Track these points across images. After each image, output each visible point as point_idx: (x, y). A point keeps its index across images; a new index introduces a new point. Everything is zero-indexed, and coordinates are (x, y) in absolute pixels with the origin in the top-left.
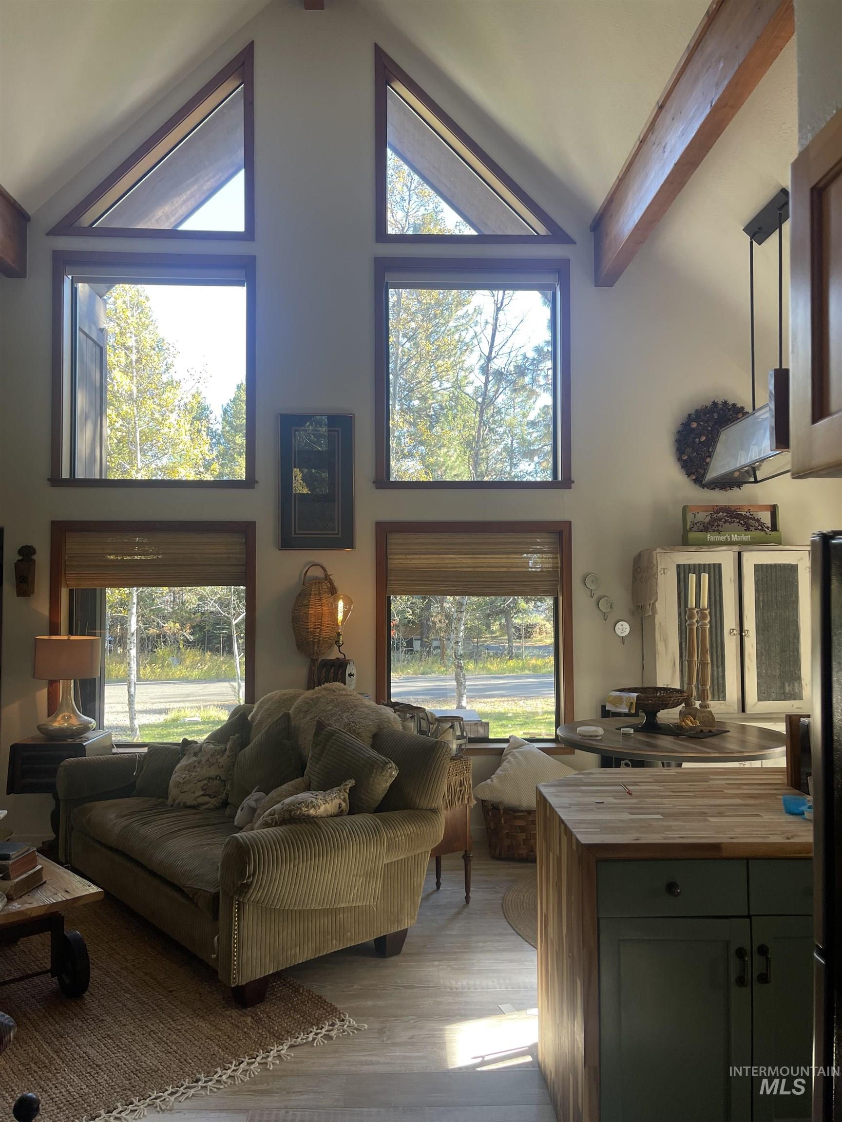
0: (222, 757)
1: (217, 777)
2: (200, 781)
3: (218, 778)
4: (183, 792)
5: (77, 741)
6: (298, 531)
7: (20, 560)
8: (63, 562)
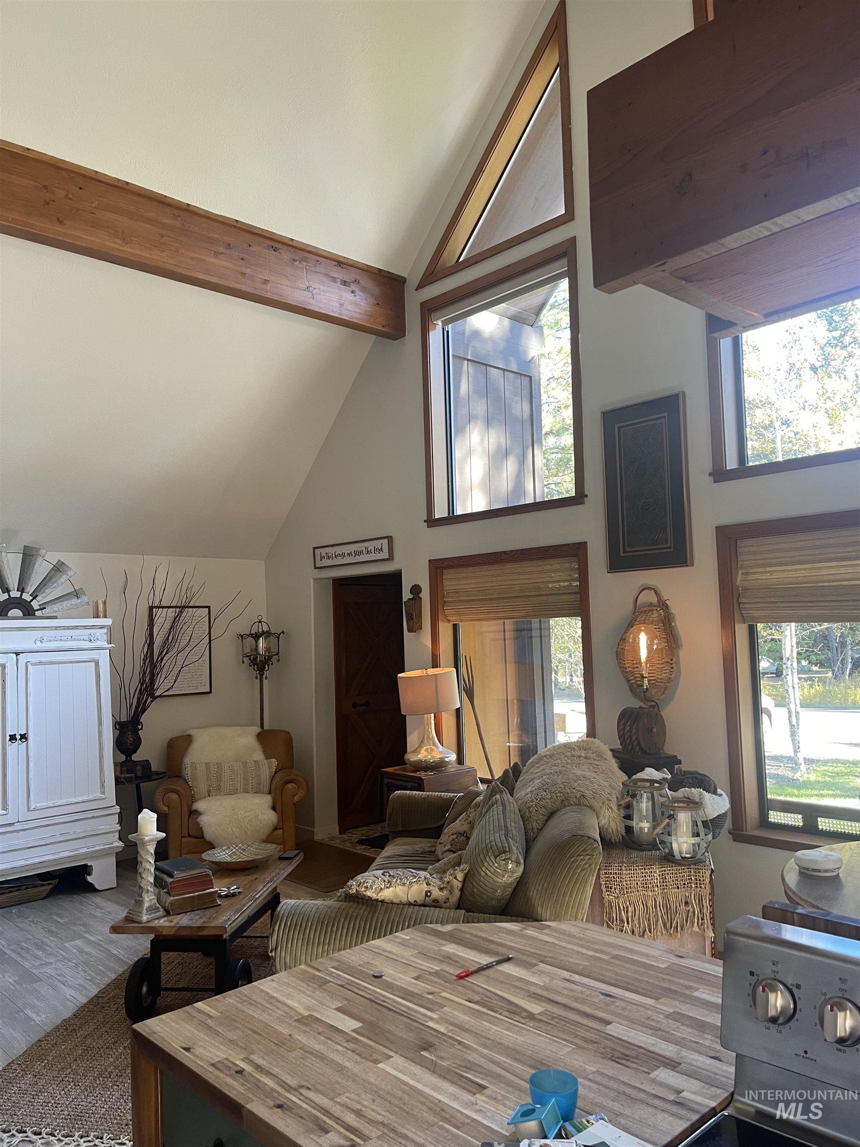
5: (424, 774)
6: (627, 549)
7: (412, 599)
8: (440, 597)
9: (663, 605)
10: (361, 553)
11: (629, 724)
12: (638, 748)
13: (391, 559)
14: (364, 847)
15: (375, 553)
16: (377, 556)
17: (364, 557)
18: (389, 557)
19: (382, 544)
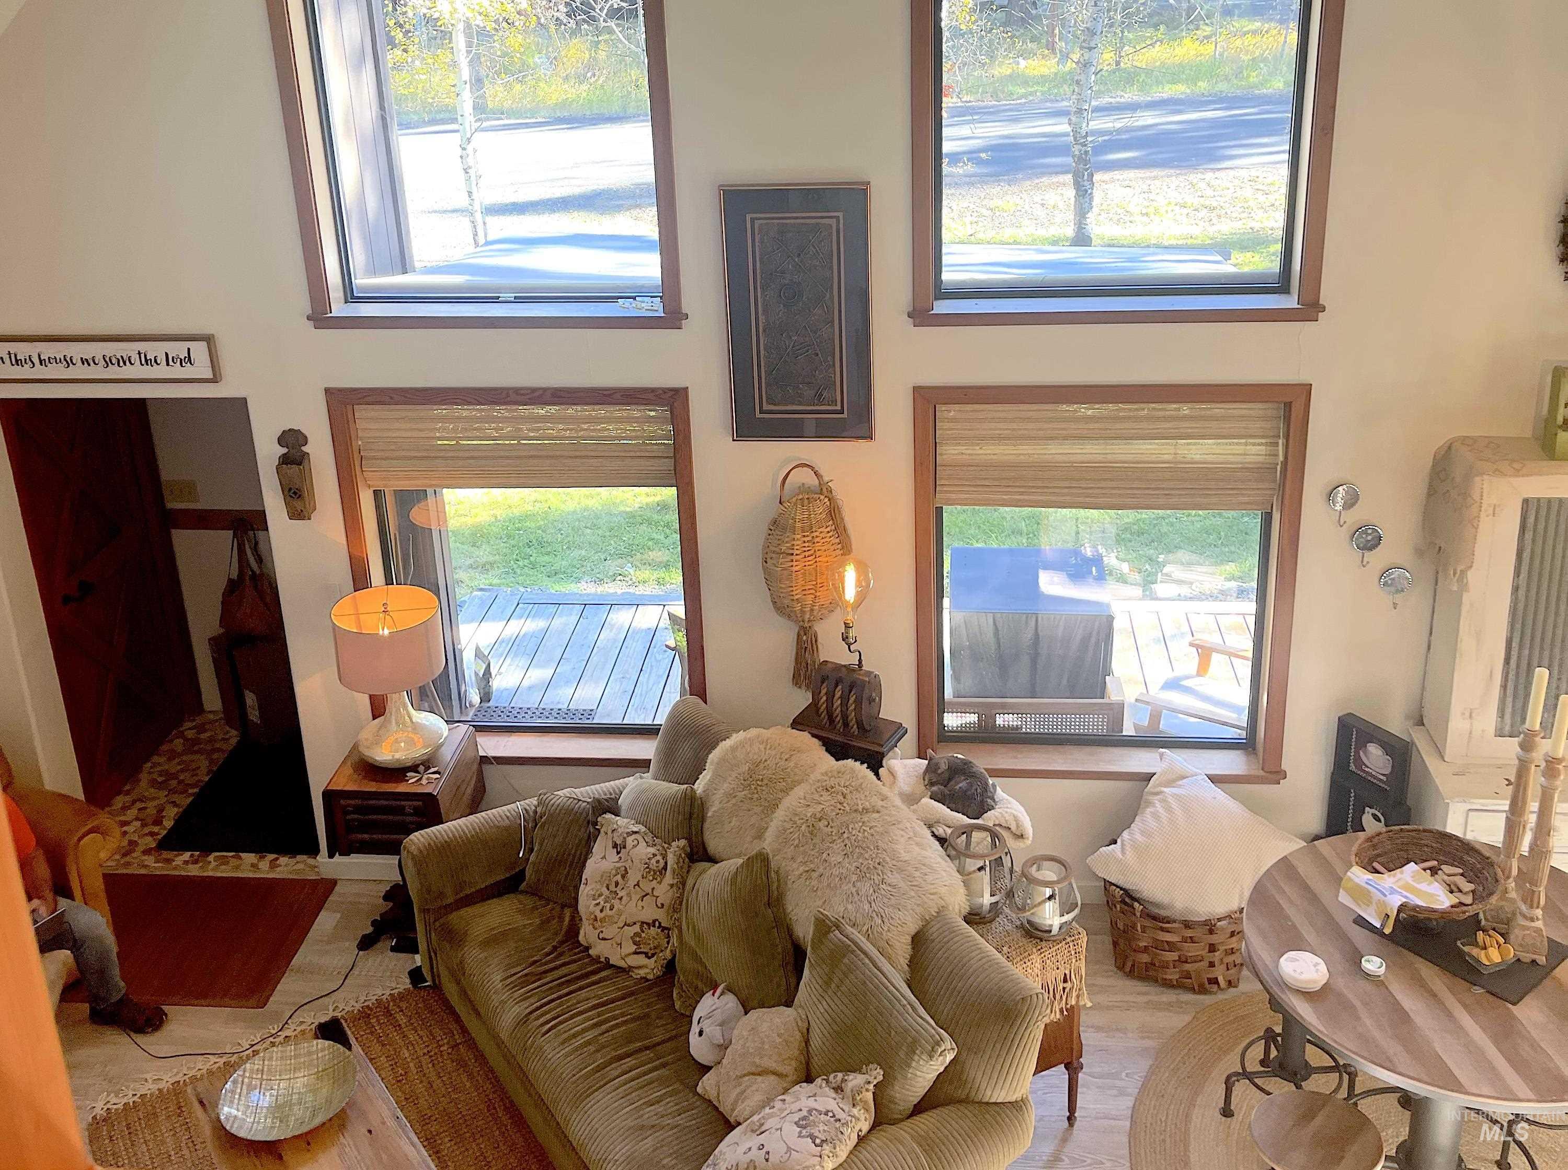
0: (660, 883)
1: (654, 921)
2: (629, 925)
3: (657, 925)
4: (604, 939)
5: (424, 782)
6: (766, 407)
7: (284, 455)
8: (356, 455)
9: (824, 490)
10: (124, 361)
11: (838, 694)
12: (855, 726)
13: (215, 379)
14: (187, 856)
15: (168, 364)
16: (177, 371)
17: (136, 371)
18: (209, 375)
19: (189, 349)
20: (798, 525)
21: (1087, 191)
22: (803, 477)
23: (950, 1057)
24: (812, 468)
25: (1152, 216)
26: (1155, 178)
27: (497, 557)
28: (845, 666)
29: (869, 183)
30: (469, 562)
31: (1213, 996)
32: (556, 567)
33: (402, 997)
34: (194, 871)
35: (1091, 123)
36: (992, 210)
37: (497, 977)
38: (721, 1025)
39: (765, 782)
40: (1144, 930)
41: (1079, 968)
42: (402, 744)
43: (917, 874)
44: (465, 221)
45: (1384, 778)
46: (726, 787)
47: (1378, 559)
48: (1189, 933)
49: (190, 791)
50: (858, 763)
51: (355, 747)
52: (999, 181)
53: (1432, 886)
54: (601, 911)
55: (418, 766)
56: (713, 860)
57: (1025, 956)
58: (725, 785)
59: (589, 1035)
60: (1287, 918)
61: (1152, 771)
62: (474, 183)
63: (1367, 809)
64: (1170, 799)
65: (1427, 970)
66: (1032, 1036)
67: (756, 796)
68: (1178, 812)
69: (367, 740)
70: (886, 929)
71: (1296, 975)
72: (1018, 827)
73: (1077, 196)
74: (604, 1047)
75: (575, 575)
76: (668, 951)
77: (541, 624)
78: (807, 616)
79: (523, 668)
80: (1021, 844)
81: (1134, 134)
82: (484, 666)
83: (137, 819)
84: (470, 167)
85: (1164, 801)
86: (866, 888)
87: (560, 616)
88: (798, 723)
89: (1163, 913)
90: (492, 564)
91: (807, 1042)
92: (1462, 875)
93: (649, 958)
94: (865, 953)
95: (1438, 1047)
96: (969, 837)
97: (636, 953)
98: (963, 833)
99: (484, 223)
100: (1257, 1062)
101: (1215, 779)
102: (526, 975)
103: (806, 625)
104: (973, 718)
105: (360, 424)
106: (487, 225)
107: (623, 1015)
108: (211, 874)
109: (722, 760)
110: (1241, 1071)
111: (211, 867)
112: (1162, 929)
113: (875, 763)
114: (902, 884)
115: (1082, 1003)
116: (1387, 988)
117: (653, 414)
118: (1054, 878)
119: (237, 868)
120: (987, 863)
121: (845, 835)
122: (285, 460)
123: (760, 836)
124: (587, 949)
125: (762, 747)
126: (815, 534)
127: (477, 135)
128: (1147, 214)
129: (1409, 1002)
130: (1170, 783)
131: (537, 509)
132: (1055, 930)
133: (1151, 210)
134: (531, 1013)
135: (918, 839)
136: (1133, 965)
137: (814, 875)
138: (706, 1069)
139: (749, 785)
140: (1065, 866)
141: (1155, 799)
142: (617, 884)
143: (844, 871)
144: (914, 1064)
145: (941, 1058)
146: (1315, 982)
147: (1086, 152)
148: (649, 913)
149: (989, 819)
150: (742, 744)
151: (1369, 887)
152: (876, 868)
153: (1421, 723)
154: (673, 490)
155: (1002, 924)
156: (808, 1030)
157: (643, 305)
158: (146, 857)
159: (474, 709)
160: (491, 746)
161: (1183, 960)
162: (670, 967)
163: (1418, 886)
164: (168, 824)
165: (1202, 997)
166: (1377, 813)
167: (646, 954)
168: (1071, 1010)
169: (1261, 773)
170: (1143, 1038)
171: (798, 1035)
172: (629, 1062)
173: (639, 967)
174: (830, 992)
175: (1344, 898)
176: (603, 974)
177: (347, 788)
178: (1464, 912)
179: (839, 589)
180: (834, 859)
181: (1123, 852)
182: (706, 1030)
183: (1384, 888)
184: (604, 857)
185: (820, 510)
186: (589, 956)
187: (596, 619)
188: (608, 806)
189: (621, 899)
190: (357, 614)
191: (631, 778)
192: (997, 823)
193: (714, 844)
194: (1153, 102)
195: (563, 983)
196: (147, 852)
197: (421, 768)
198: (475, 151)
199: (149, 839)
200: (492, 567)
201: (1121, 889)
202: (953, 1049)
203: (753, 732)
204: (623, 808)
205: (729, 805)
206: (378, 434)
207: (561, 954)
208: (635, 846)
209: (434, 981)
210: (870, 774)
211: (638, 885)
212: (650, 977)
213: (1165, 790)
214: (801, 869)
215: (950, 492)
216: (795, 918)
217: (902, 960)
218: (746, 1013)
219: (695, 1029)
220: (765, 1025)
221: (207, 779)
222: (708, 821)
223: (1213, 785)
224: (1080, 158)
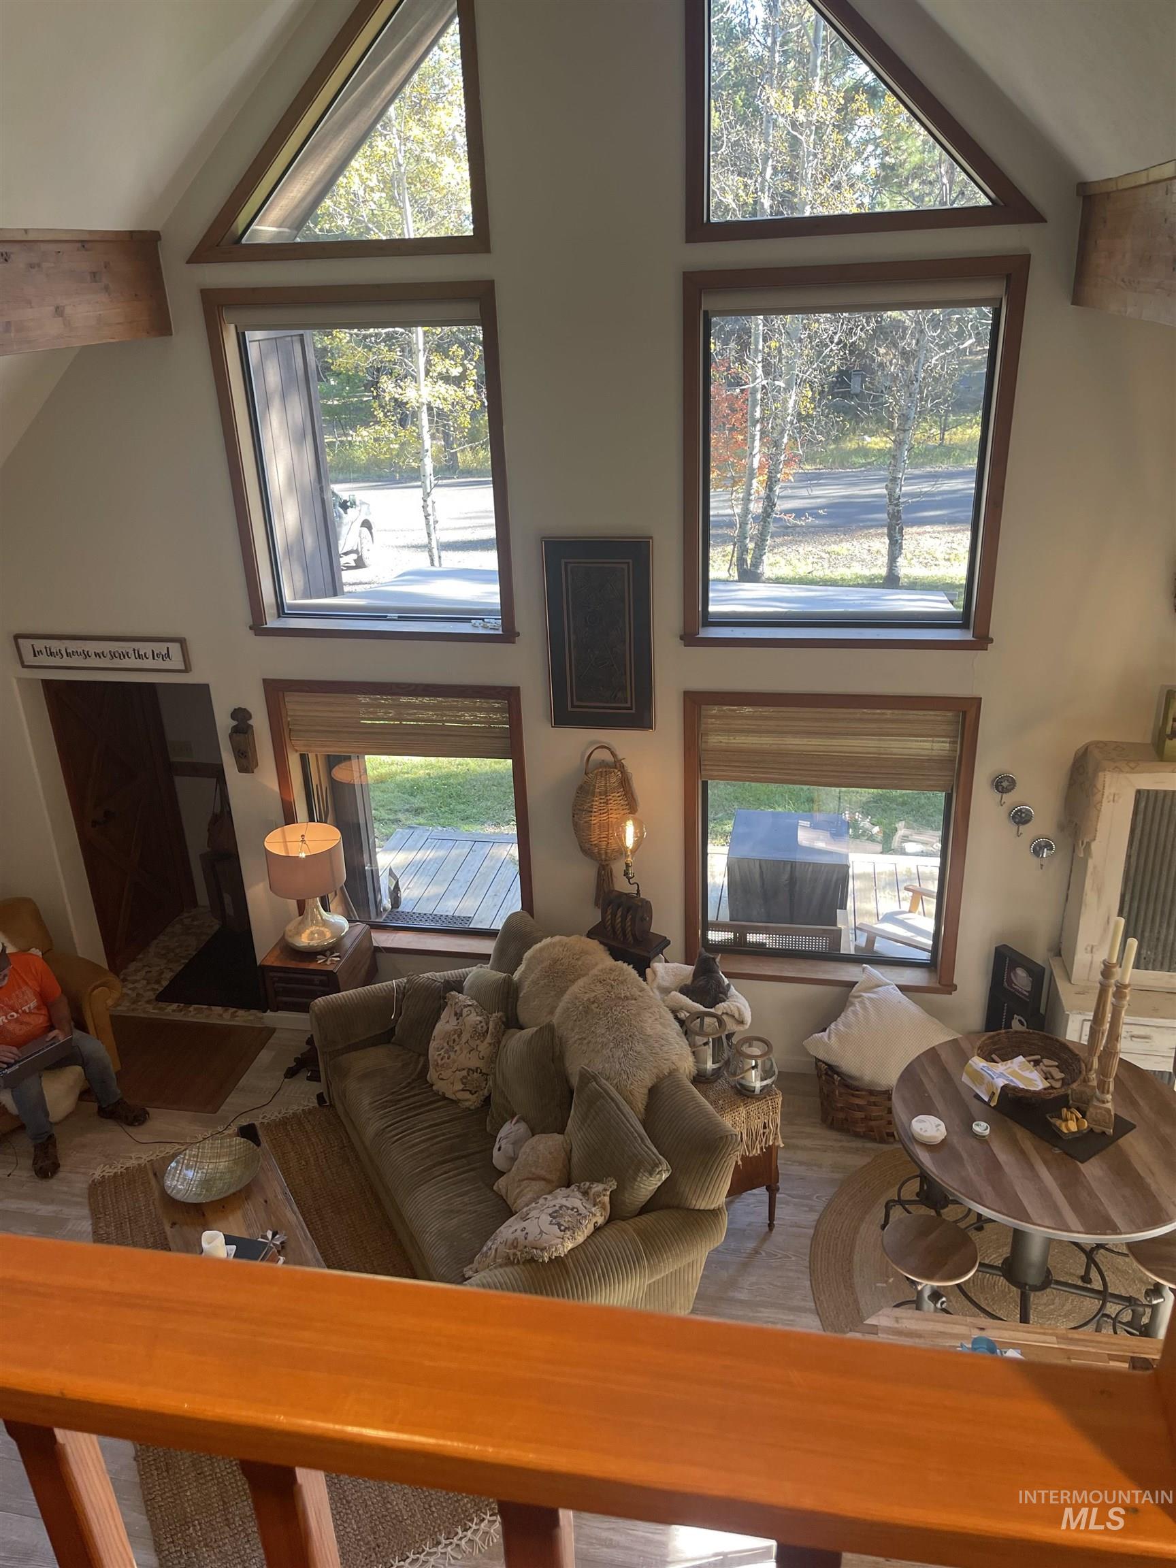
0: (482, 1042)
1: (477, 1069)
2: (459, 1070)
3: (479, 1071)
4: (442, 1079)
5: (328, 963)
6: (576, 703)
7: (234, 726)
8: (285, 727)
9: (618, 765)
10: (124, 655)
11: (619, 914)
12: (631, 938)
13: (187, 670)
14: (175, 1006)
15: (154, 659)
16: (159, 664)
17: (132, 662)
18: (182, 667)
19: (168, 648)
20: (597, 790)
21: (897, 541)
22: (605, 756)
23: (664, 1176)
24: (609, 749)
25: (953, 562)
26: (958, 531)
27: (427, 804)
28: (626, 894)
29: (651, 538)
30: (407, 806)
31: (888, 1146)
32: (468, 813)
33: (310, 1112)
34: (179, 1017)
35: (903, 488)
36: (829, 553)
37: (366, 1101)
38: (512, 1144)
39: (560, 974)
40: (840, 1094)
41: (775, 1119)
42: (316, 935)
43: (656, 1045)
44: (426, 554)
45: (1027, 994)
46: (532, 977)
47: (1029, 831)
48: (873, 1099)
49: (183, 961)
50: (626, 964)
51: (283, 937)
52: (837, 531)
53: (1033, 1074)
54: (442, 1059)
55: (326, 951)
56: (522, 1028)
57: (733, 1106)
58: (533, 975)
59: (423, 1146)
60: (925, 1091)
61: (855, 979)
62: (432, 527)
63: (1015, 1016)
64: (867, 1002)
65: (1021, 1134)
66: (726, 1165)
67: (552, 984)
68: (871, 1010)
69: (290, 931)
70: (629, 1082)
71: (922, 1133)
72: (740, 1014)
73: (890, 544)
74: (433, 1154)
75: (481, 820)
76: (486, 1090)
77: (442, 853)
78: (603, 857)
79: (425, 884)
80: (741, 1028)
81: (945, 496)
82: (394, 882)
83: (144, 979)
84: (429, 515)
85: (862, 1002)
86: (619, 1053)
87: (456, 849)
88: (591, 934)
89: (855, 1083)
90: (422, 809)
91: (570, 1160)
92: (1057, 1066)
93: (472, 1094)
94: (612, 1099)
95: (1018, 1190)
96: (702, 1021)
97: (463, 1090)
98: (698, 1018)
99: (440, 557)
100: (914, 1194)
101: (903, 989)
102: (386, 1101)
103: (604, 863)
104: (730, 935)
105: (289, 706)
106: (442, 559)
107: (449, 1133)
108: (189, 1019)
109: (533, 957)
110: (897, 1199)
111: (190, 1014)
112: (853, 1095)
113: (642, 966)
114: (644, 1052)
115: (777, 1144)
116: (989, 1145)
117: (496, 705)
118: (759, 1053)
119: (208, 1016)
120: (711, 1040)
121: (609, 1015)
122: (236, 730)
123: (552, 1012)
124: (432, 1085)
125: (561, 949)
126: (608, 798)
127: (435, 490)
128: (949, 560)
129: (1004, 1156)
130: (869, 989)
131: (459, 770)
132: (757, 1091)
133: (952, 557)
134: (387, 1127)
135: (662, 1020)
136: (833, 1120)
137: (585, 1042)
138: (502, 1174)
139: (548, 976)
140: (766, 1044)
141: (856, 1001)
142: (454, 1041)
143: (605, 1040)
144: (639, 1179)
145: (658, 1176)
146: (935, 1137)
147: (899, 511)
148: (474, 1063)
149: (721, 1008)
150: (548, 946)
151: (983, 1072)
152: (627, 1039)
153: (1059, 955)
154: (510, 761)
155: (722, 1084)
156: (571, 1151)
157: (488, 625)
158: (148, 1005)
159: (386, 913)
160: (382, 939)
161: (868, 1118)
162: (487, 1100)
163: (1023, 1073)
164: (165, 983)
165: (881, 1145)
166: (1023, 1020)
167: (470, 1092)
168: (770, 1148)
169: (938, 985)
170: (833, 1172)
171: (563, 1154)
172: (447, 1166)
173: (466, 1100)
174: (586, 1125)
175: (965, 1079)
176: (440, 1104)
177: (275, 964)
178: (1051, 1093)
179: (621, 839)
180: (600, 1031)
181: (829, 1038)
182: (503, 1147)
183: (994, 1073)
184: (448, 1022)
185: (614, 780)
186: (432, 1090)
187: (482, 852)
188: (457, 985)
189: (456, 1051)
190: (285, 842)
191: (474, 968)
192: (725, 1011)
193: (523, 1016)
194: (964, 471)
195: (411, 1109)
196: (148, 1002)
197: (328, 953)
198: (434, 503)
199: (151, 993)
200: (422, 812)
201: (826, 1064)
202: (668, 1170)
203: (557, 938)
204: (466, 988)
205: (534, 989)
206: (302, 714)
207: (413, 1088)
208: (468, 1015)
209: (330, 1102)
210: (634, 973)
211: (467, 1042)
212: (472, 1107)
213: (863, 994)
214: (577, 1037)
215: (711, 770)
216: (570, 1072)
217: (640, 1105)
218: (533, 1136)
219: (497, 1146)
220: (541, 1146)
221: (194, 953)
222: (520, 1000)
223: (900, 993)
224: (893, 515)
